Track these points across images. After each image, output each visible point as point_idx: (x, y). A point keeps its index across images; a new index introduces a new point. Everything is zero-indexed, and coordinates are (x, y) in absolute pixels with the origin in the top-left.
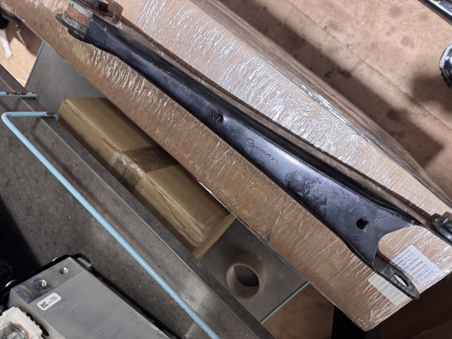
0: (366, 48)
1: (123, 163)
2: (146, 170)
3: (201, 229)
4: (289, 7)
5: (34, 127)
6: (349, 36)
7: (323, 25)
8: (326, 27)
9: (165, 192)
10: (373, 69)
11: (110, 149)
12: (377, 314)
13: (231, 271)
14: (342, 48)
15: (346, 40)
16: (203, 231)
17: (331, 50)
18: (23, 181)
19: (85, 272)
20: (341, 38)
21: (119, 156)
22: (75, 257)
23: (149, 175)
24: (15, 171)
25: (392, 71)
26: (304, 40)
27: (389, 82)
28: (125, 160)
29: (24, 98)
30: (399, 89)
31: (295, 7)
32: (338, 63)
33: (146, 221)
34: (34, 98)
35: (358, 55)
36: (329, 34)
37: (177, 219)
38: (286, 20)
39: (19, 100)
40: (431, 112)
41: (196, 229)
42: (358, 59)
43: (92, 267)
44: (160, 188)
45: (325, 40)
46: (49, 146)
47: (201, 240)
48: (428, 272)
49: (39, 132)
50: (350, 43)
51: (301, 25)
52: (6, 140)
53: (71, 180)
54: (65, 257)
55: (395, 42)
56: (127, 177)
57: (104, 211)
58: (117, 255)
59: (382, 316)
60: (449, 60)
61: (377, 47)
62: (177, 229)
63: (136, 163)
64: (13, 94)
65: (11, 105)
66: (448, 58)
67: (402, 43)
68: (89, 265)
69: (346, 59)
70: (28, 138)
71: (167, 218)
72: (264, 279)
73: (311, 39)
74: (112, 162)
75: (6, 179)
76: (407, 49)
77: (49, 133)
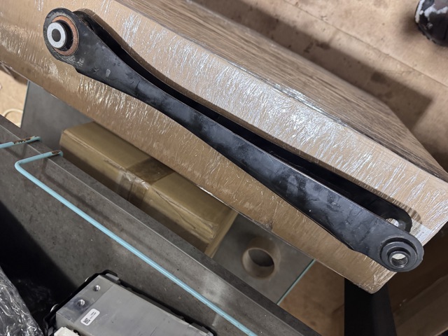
0: (341, 16)
1: (128, 180)
2: (150, 182)
3: (210, 227)
6: (321, 7)
7: (294, 3)
8: (297, 3)
9: (171, 199)
10: (351, 36)
11: (115, 169)
12: (380, 277)
13: (246, 256)
14: (316, 21)
15: (319, 12)
16: (212, 229)
17: (306, 25)
18: (44, 215)
19: (115, 286)
20: (314, 11)
21: (123, 174)
22: (103, 274)
23: (153, 187)
24: (35, 208)
25: (369, 34)
26: (277, 21)
27: (368, 46)
28: (130, 177)
30: (380, 51)
32: (315, 36)
33: (159, 233)
35: (333, 25)
36: (301, 9)
37: (187, 222)
38: (257, 4)
39: (25, 146)
40: (415, 68)
41: (206, 227)
42: (334, 29)
43: (120, 280)
44: (166, 197)
45: (298, 17)
46: (61, 181)
47: (212, 236)
48: (419, 234)
49: (49, 171)
50: (323, 14)
51: (273, 5)
53: (86, 209)
54: (95, 276)
55: (368, 5)
56: (135, 192)
57: (120, 230)
59: (385, 278)
60: (423, 14)
61: (351, 13)
62: (189, 230)
63: (140, 177)
64: (19, 141)
65: (20, 152)
66: (422, 12)
67: (375, 5)
68: (117, 279)
69: (322, 31)
70: (40, 179)
71: (177, 222)
73: (284, 18)
74: (118, 180)
75: (28, 216)
76: (381, 10)
77: (60, 170)
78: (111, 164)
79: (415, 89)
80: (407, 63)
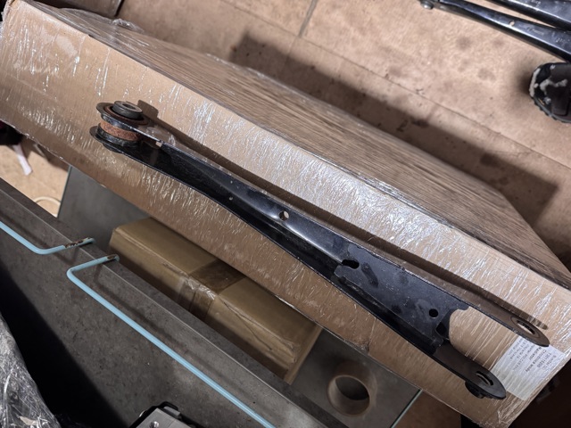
0: (439, 89)
1: (190, 288)
2: (217, 291)
3: (289, 347)
4: (340, 61)
5: (96, 275)
6: (416, 80)
7: (384, 74)
8: (387, 75)
9: (242, 312)
10: (453, 112)
11: (175, 275)
12: (505, 413)
13: (333, 386)
14: (411, 95)
15: (414, 84)
16: (292, 350)
17: (398, 100)
18: (91, 332)
19: (176, 423)
20: (407, 83)
21: (185, 281)
22: (161, 407)
23: (221, 296)
24: (82, 323)
25: (475, 110)
26: (364, 95)
27: (475, 123)
28: (193, 284)
29: (81, 246)
30: (489, 129)
31: (346, 59)
32: (410, 112)
33: (232, 356)
34: (90, 243)
35: (431, 100)
36: (393, 82)
37: (260, 341)
38: (340, 76)
39: (77, 249)
40: (534, 149)
41: (285, 348)
42: (433, 104)
43: (181, 415)
44: (236, 309)
45: (389, 90)
46: (116, 292)
47: (292, 360)
48: (550, 358)
49: (103, 279)
50: (419, 87)
51: (359, 78)
52: (68, 292)
53: (145, 324)
54: (152, 409)
55: (471, 76)
56: (198, 302)
57: (185, 352)
58: (207, 396)
59: (511, 415)
60: (539, 87)
61: (451, 86)
62: (263, 352)
63: (205, 285)
64: (71, 244)
65: (69, 256)
66: (536, 85)
67: (480, 77)
68: (177, 413)
69: (419, 106)
70: (91, 287)
71: (249, 342)
72: (373, 388)
73: (372, 92)
74: (179, 288)
75: (72, 334)
76: (488, 83)
77: (114, 279)
78: (171, 269)
79: (535, 173)
80: (524, 144)
